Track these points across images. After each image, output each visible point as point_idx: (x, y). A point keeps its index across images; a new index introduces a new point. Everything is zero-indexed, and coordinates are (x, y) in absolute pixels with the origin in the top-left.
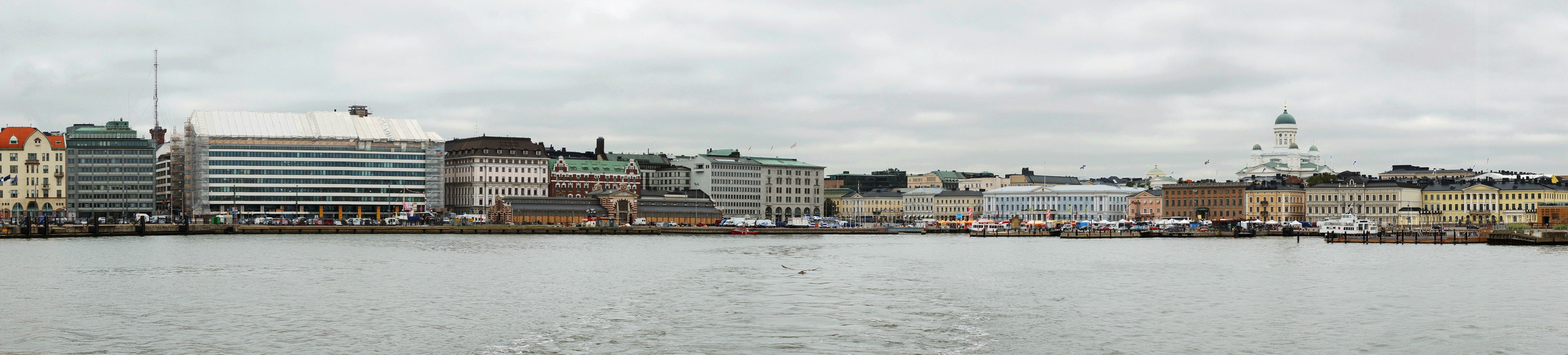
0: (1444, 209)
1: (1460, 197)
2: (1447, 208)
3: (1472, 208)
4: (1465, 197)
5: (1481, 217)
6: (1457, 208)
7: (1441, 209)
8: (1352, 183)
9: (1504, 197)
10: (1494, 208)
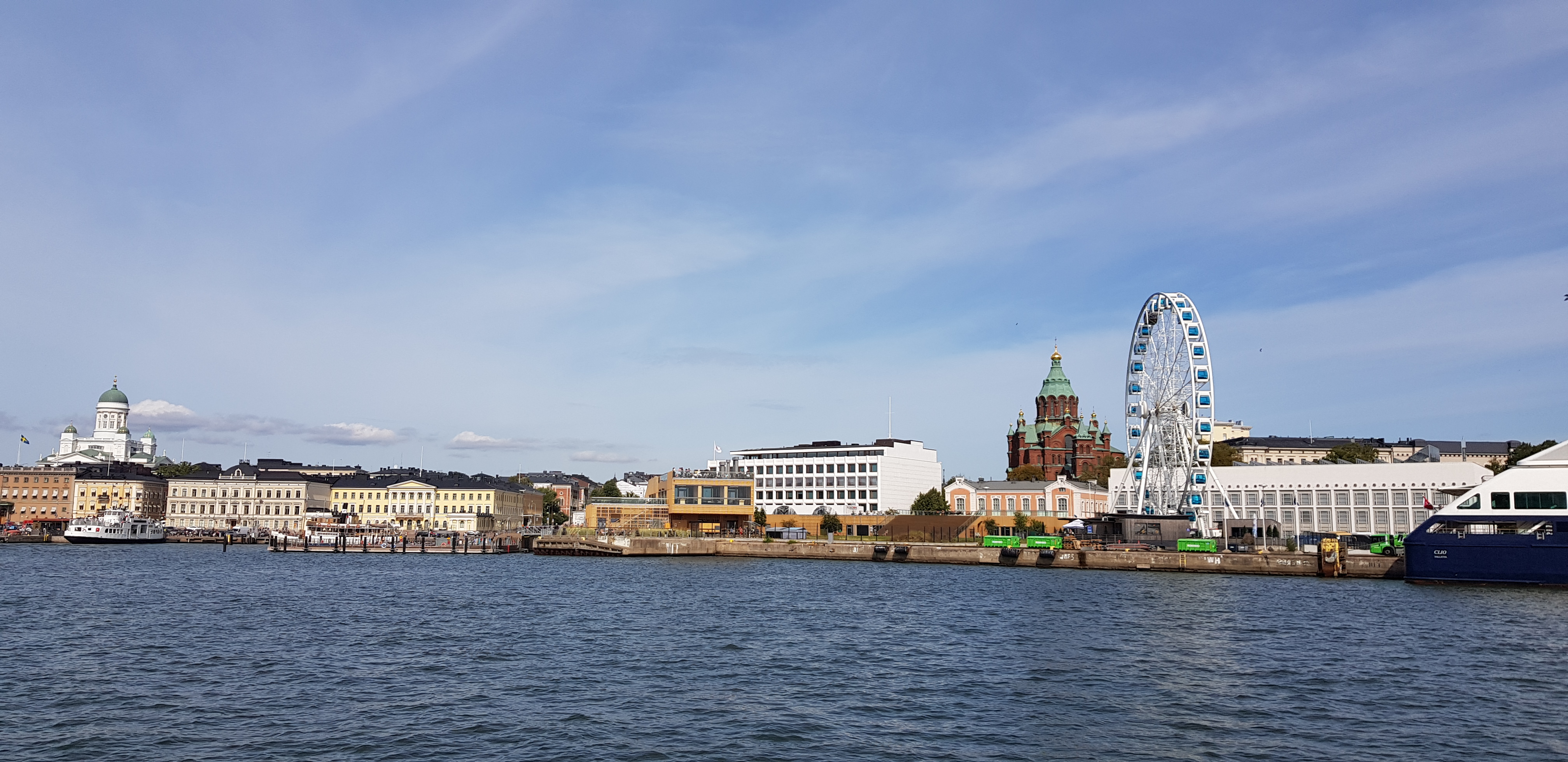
0: (361, 510)
1: (383, 496)
2: (365, 509)
3: (398, 510)
4: (391, 496)
5: (410, 523)
6: (378, 511)
7: (356, 510)
8: (238, 475)
9: (442, 496)
10: (428, 511)
